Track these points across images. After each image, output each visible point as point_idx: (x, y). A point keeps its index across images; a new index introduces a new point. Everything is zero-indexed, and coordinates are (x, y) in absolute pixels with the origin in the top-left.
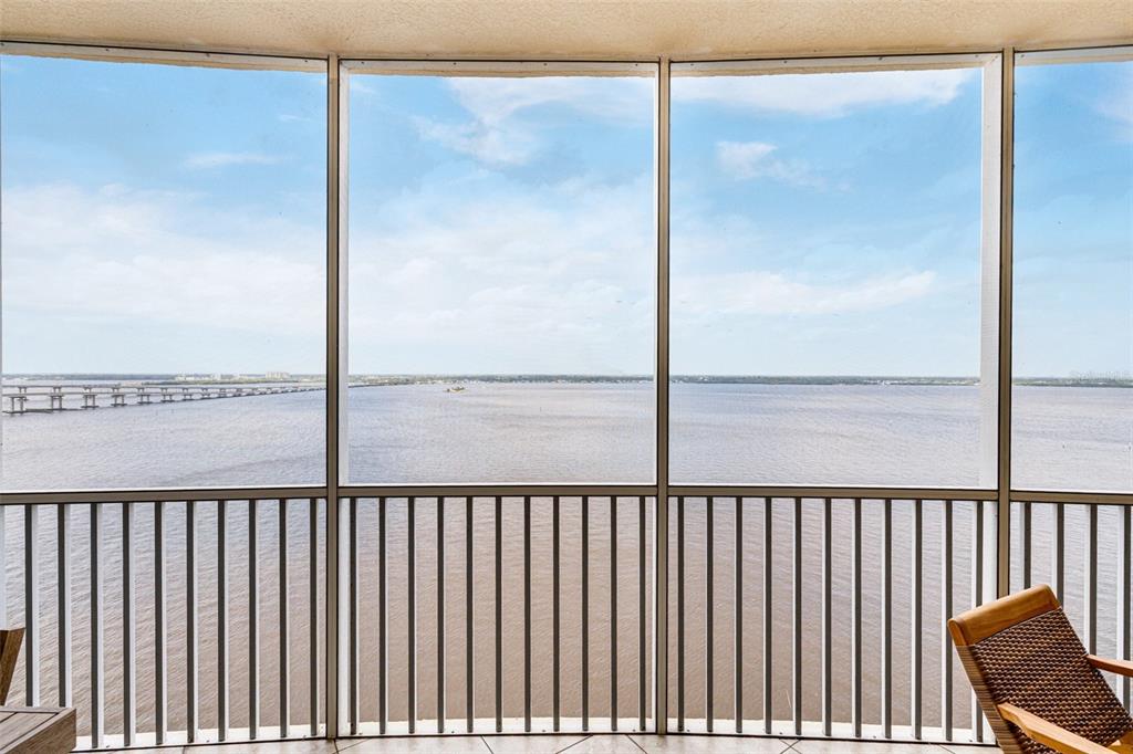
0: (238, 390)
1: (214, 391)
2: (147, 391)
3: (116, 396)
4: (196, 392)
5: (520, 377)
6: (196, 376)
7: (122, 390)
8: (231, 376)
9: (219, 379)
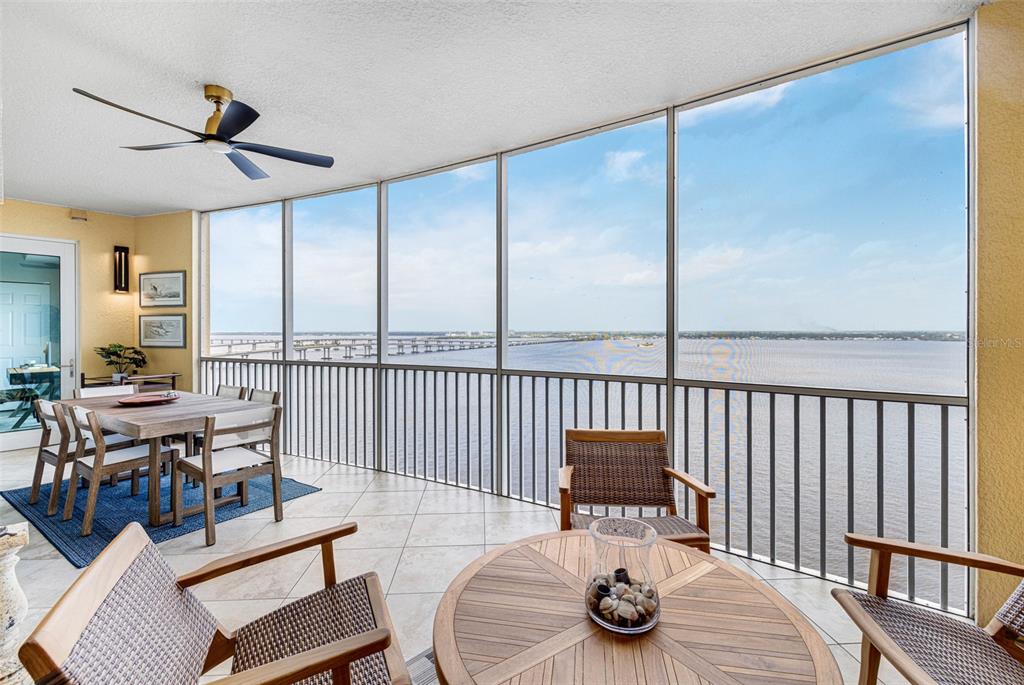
0: (482, 343)
1: (467, 344)
2: (430, 343)
3: (413, 347)
4: (457, 344)
5: (709, 333)
6: (456, 333)
7: (417, 343)
8: (477, 333)
9: (470, 336)
